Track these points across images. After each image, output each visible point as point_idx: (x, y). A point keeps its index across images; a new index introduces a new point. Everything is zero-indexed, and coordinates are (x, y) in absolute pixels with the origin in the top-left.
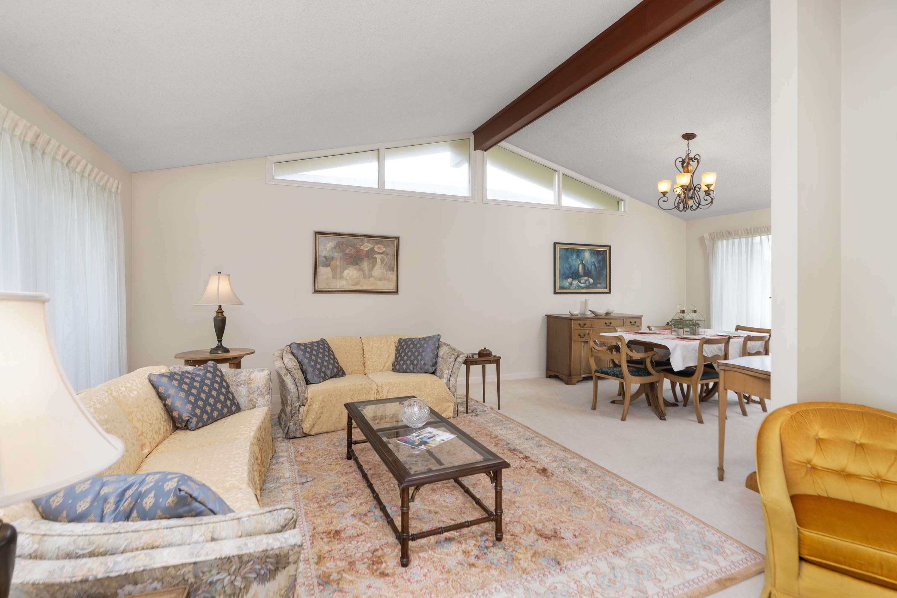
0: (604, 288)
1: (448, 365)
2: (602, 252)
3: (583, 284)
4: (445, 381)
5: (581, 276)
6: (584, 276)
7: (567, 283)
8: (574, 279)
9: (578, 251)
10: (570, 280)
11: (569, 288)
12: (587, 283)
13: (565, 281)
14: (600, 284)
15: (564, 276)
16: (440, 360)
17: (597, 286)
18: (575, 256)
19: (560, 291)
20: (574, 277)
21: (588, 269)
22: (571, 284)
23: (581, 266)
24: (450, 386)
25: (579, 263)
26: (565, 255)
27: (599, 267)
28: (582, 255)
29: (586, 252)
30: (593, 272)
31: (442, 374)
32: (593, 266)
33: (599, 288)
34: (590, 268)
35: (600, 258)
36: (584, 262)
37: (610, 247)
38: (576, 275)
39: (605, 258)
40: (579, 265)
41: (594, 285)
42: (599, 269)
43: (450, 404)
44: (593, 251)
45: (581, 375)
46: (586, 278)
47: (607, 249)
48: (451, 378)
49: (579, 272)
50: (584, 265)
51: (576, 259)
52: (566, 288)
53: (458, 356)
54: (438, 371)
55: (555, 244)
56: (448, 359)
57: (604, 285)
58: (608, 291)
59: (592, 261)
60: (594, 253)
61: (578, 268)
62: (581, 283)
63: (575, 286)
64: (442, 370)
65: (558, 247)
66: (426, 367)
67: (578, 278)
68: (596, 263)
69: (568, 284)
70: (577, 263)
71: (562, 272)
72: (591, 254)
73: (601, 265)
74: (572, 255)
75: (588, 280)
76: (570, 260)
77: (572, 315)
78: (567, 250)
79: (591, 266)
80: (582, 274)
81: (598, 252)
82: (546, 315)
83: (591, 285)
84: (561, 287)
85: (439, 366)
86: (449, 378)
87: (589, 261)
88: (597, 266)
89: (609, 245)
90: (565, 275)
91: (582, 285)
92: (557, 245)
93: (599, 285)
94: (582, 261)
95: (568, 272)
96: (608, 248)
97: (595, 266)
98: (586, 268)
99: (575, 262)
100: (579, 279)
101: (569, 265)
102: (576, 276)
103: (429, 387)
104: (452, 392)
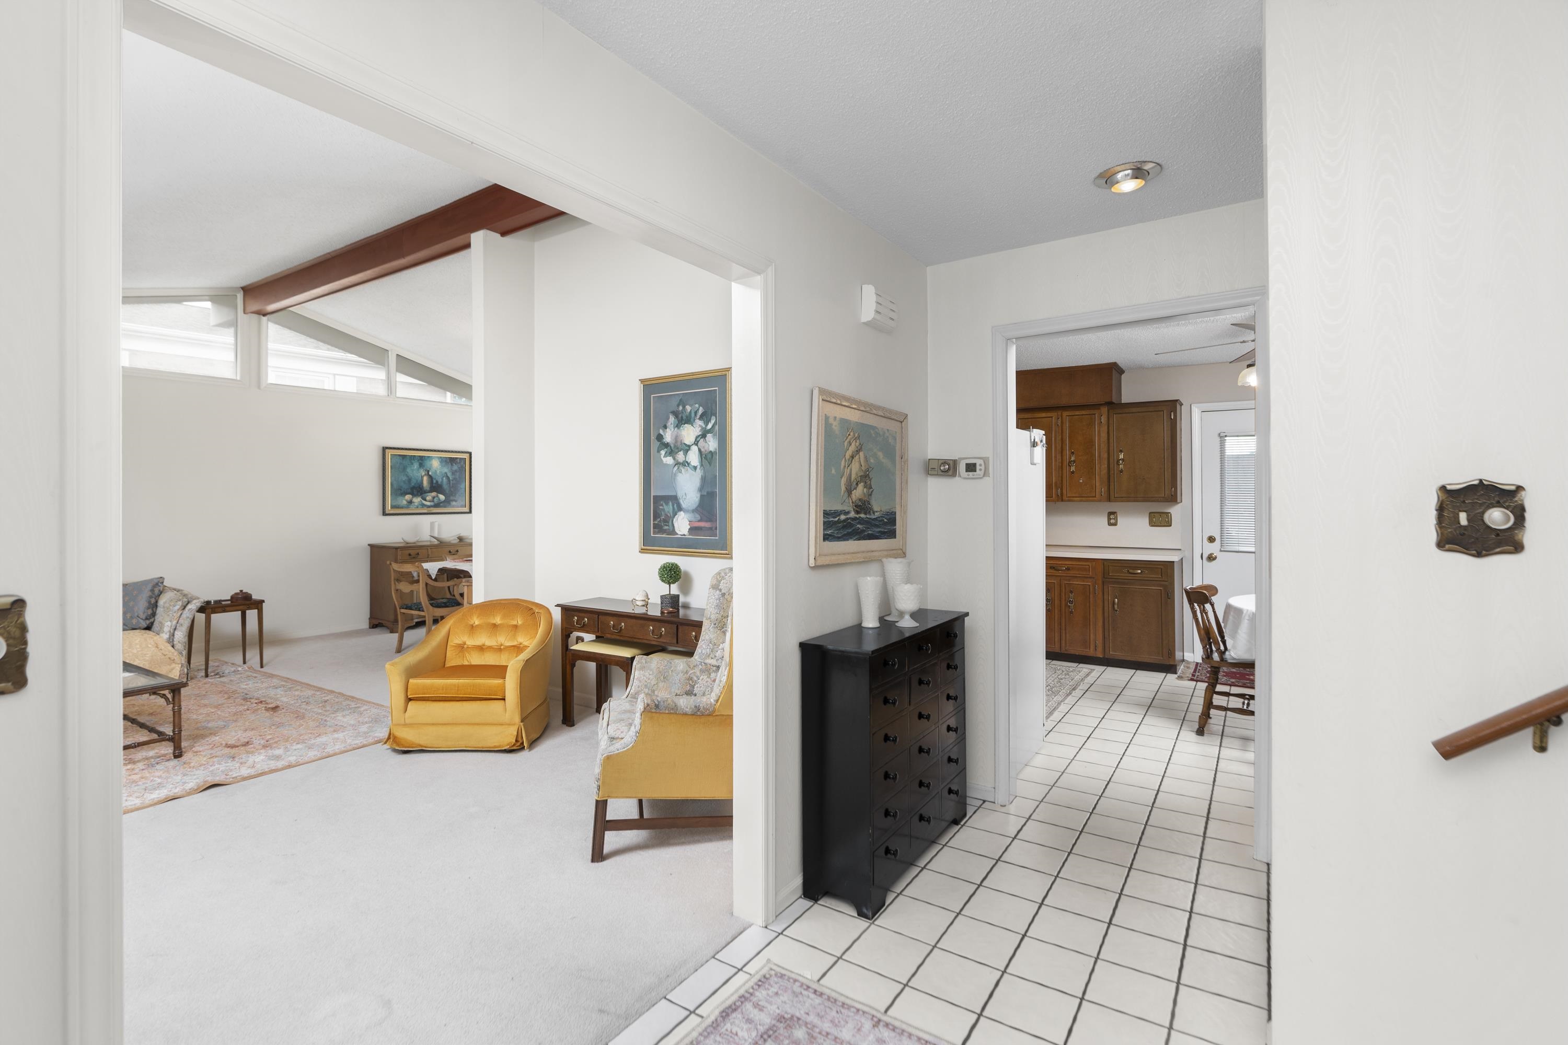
0: (462, 506)
1: (171, 615)
2: (458, 460)
3: (430, 501)
4: (165, 636)
5: (426, 492)
6: (431, 491)
7: (404, 500)
8: (414, 495)
9: (422, 458)
10: (408, 497)
11: (407, 507)
12: (436, 500)
13: (400, 498)
14: (456, 501)
15: (399, 491)
16: (160, 610)
17: (450, 504)
18: (416, 465)
19: (392, 512)
20: (415, 492)
21: (437, 482)
22: (410, 502)
23: (425, 478)
24: (175, 643)
25: (423, 474)
26: (401, 464)
27: (455, 479)
28: (427, 464)
29: (434, 460)
30: (445, 486)
31: (161, 628)
32: (444, 478)
33: (453, 507)
34: (440, 481)
35: (455, 467)
36: (430, 473)
37: (470, 454)
38: (418, 490)
39: (462, 469)
40: (422, 477)
41: (447, 503)
42: (454, 482)
43: (173, 665)
44: (444, 459)
45: (412, 619)
46: (434, 494)
47: (466, 456)
48: (176, 632)
49: (423, 486)
50: (430, 477)
51: (418, 470)
52: (402, 508)
53: (188, 602)
54: (156, 626)
55: (384, 449)
56: (171, 608)
57: (463, 503)
58: (468, 511)
59: (444, 472)
60: (446, 461)
61: (422, 480)
62: (425, 500)
63: (416, 504)
64: (161, 623)
65: (389, 453)
66: (134, 621)
67: (421, 494)
68: (449, 475)
69: (405, 502)
70: (419, 475)
71: (395, 486)
72: (441, 462)
73: (457, 477)
74: (412, 464)
75: (437, 496)
76: (409, 470)
77: (408, 543)
78: (404, 457)
79: (442, 479)
80: (428, 489)
81: (452, 460)
82: (369, 545)
83: (441, 502)
84: (393, 507)
85: (158, 619)
86: (172, 631)
87: (438, 472)
88: (451, 479)
89: (470, 451)
90: (401, 490)
91: (428, 503)
92: (387, 451)
93: (454, 503)
94: (428, 471)
95: (405, 487)
96: (468, 455)
97: (448, 478)
98: (435, 481)
99: (416, 473)
100: (423, 495)
101: (408, 477)
102: (418, 492)
103: (138, 646)
104: (177, 650)
